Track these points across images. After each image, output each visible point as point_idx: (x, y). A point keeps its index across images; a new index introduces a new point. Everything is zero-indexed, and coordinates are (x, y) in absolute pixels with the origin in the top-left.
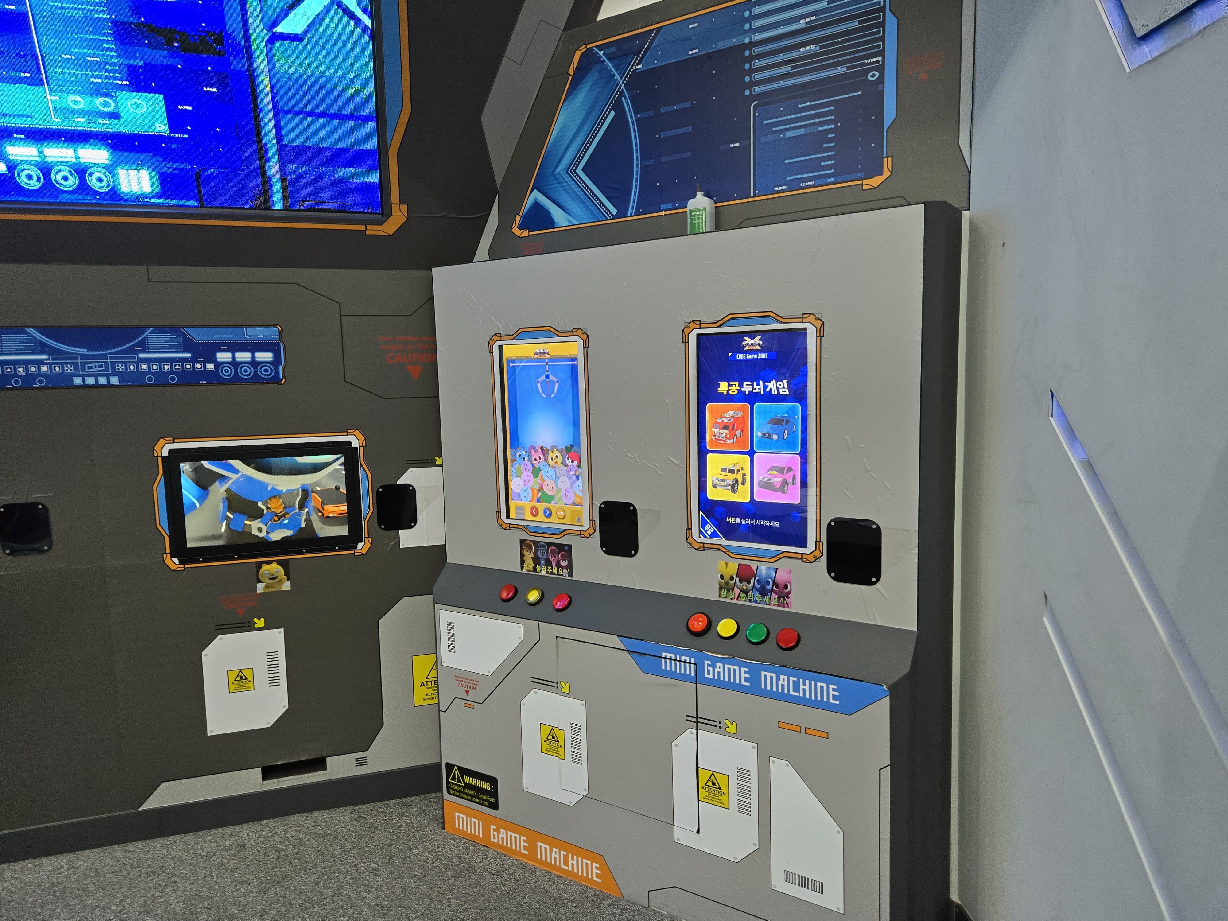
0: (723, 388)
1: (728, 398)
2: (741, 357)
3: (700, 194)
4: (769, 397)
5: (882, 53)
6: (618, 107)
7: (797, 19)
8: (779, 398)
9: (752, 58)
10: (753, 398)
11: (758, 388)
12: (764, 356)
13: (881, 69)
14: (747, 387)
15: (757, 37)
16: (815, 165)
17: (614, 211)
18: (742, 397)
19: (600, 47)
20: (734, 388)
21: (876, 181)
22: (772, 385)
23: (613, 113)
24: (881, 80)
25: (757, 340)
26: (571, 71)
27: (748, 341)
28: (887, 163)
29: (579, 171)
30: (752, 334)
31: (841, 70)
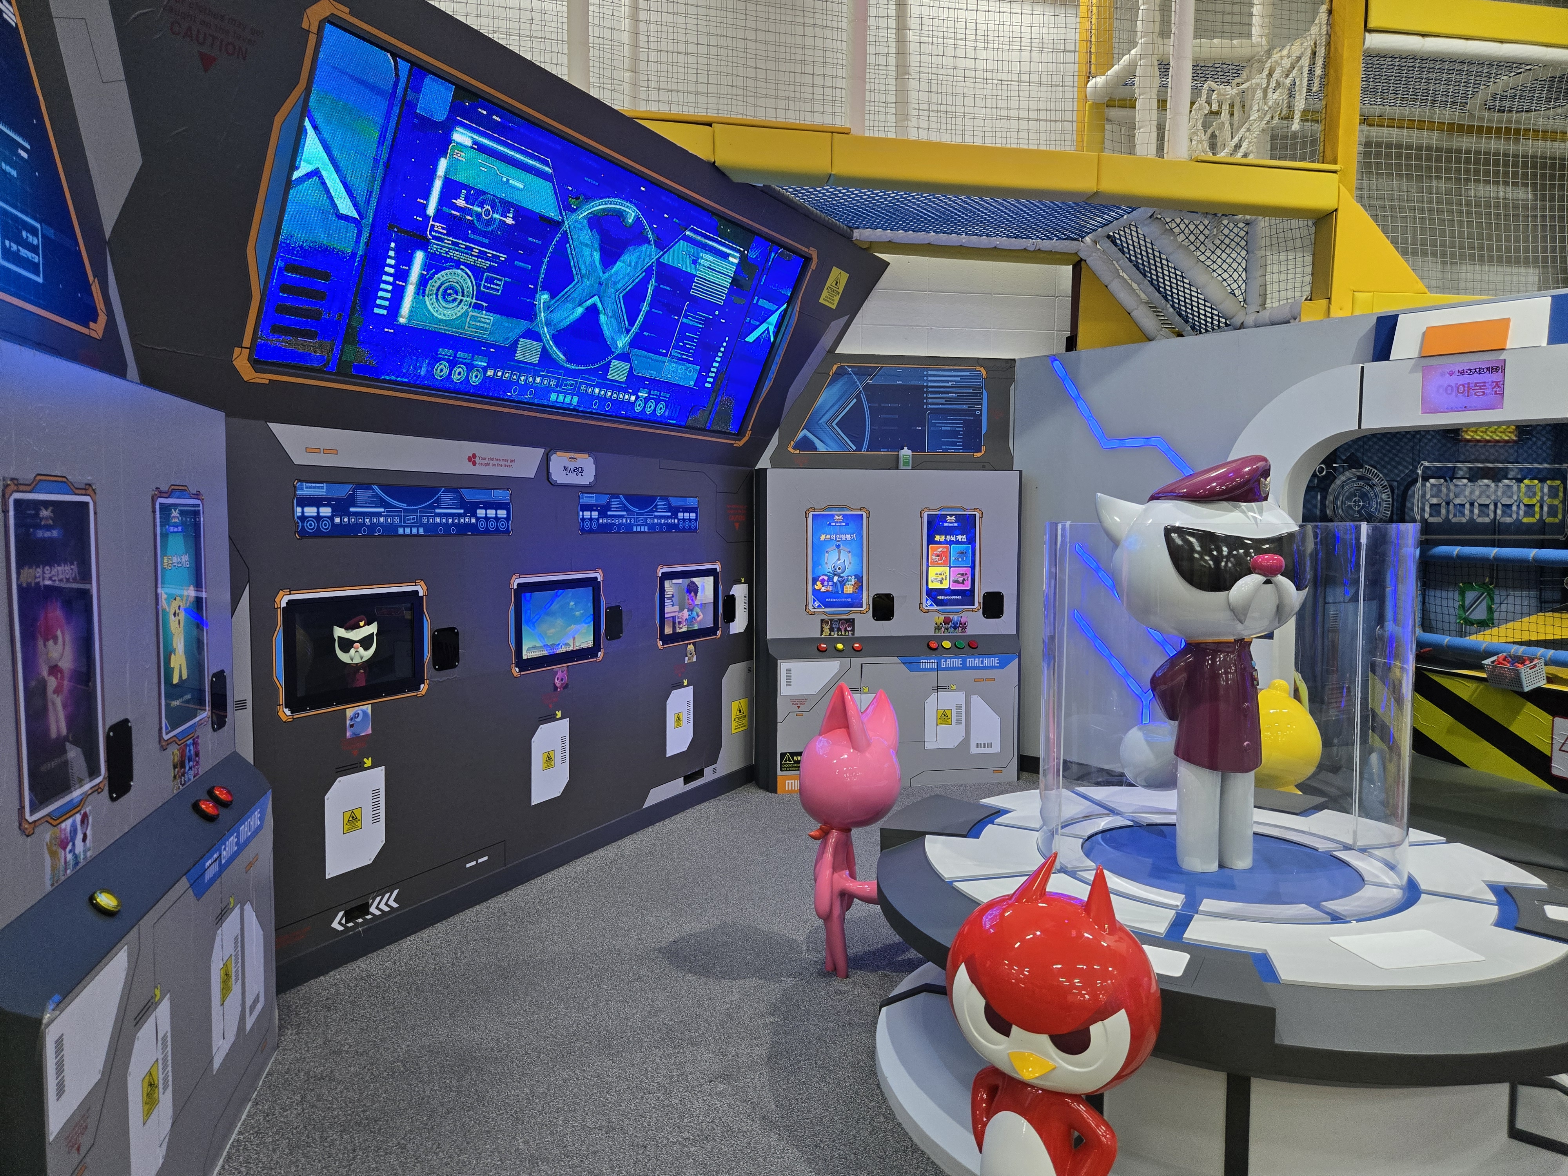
0: (937, 538)
1: (939, 543)
2: (946, 524)
3: (906, 448)
4: (958, 542)
5: (981, 404)
6: (858, 397)
7: (948, 382)
8: (962, 543)
9: (927, 392)
10: (951, 543)
11: (953, 539)
12: (956, 525)
13: (981, 411)
14: (948, 538)
15: (930, 384)
16: (954, 444)
17: (854, 448)
18: (946, 542)
19: (849, 367)
20: (943, 537)
21: (979, 455)
22: (959, 537)
23: (855, 400)
24: (981, 414)
25: (953, 518)
26: (831, 374)
27: (949, 518)
28: (983, 448)
29: (834, 424)
30: (951, 515)
31: (965, 407)
